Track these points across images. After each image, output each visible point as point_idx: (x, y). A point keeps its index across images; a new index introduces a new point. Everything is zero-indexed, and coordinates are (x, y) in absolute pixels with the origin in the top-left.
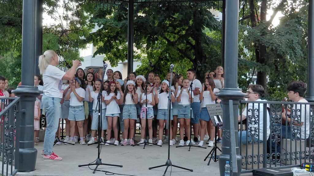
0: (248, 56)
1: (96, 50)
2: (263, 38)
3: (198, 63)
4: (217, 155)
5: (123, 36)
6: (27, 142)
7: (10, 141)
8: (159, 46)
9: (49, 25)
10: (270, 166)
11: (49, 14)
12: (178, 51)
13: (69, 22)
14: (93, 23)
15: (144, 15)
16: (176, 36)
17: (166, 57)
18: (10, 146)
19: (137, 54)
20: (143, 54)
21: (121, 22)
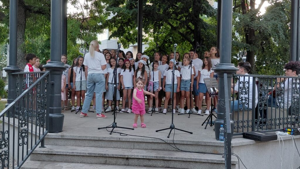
0: (239, 39)
1: (111, 34)
2: (252, 24)
3: (197, 44)
4: (212, 121)
5: (134, 22)
6: (56, 108)
7: (42, 107)
8: (164, 31)
9: (72, 13)
10: (258, 130)
11: (72, 4)
12: (180, 35)
13: (89, 10)
14: (109, 12)
15: (151, 4)
16: (179, 22)
17: (169, 40)
18: (42, 111)
19: (145, 38)
20: (150, 37)
21: (132, 10)
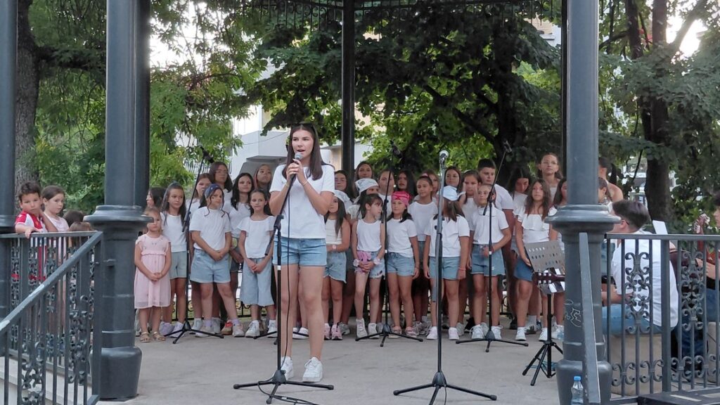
0: (624, 125)
1: (270, 119)
2: (658, 84)
3: (506, 146)
4: (552, 361)
5: (331, 86)
6: (119, 332)
7: (81, 330)
8: (413, 107)
9: (164, 66)
10: (680, 388)
11: (162, 40)
12: (459, 119)
13: (208, 56)
14: (263, 59)
15: (378, 37)
16: (454, 83)
17: (430, 132)
18: (82, 341)
19: (364, 126)
20: (377, 125)
21: (326, 55)
